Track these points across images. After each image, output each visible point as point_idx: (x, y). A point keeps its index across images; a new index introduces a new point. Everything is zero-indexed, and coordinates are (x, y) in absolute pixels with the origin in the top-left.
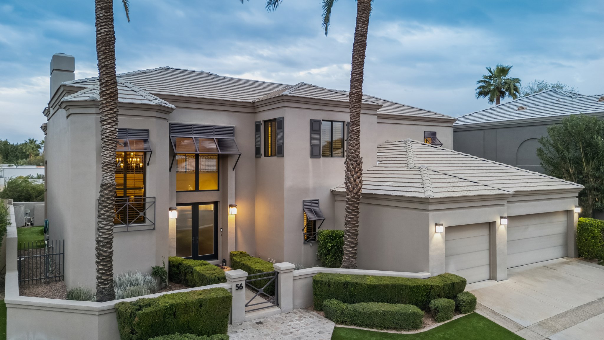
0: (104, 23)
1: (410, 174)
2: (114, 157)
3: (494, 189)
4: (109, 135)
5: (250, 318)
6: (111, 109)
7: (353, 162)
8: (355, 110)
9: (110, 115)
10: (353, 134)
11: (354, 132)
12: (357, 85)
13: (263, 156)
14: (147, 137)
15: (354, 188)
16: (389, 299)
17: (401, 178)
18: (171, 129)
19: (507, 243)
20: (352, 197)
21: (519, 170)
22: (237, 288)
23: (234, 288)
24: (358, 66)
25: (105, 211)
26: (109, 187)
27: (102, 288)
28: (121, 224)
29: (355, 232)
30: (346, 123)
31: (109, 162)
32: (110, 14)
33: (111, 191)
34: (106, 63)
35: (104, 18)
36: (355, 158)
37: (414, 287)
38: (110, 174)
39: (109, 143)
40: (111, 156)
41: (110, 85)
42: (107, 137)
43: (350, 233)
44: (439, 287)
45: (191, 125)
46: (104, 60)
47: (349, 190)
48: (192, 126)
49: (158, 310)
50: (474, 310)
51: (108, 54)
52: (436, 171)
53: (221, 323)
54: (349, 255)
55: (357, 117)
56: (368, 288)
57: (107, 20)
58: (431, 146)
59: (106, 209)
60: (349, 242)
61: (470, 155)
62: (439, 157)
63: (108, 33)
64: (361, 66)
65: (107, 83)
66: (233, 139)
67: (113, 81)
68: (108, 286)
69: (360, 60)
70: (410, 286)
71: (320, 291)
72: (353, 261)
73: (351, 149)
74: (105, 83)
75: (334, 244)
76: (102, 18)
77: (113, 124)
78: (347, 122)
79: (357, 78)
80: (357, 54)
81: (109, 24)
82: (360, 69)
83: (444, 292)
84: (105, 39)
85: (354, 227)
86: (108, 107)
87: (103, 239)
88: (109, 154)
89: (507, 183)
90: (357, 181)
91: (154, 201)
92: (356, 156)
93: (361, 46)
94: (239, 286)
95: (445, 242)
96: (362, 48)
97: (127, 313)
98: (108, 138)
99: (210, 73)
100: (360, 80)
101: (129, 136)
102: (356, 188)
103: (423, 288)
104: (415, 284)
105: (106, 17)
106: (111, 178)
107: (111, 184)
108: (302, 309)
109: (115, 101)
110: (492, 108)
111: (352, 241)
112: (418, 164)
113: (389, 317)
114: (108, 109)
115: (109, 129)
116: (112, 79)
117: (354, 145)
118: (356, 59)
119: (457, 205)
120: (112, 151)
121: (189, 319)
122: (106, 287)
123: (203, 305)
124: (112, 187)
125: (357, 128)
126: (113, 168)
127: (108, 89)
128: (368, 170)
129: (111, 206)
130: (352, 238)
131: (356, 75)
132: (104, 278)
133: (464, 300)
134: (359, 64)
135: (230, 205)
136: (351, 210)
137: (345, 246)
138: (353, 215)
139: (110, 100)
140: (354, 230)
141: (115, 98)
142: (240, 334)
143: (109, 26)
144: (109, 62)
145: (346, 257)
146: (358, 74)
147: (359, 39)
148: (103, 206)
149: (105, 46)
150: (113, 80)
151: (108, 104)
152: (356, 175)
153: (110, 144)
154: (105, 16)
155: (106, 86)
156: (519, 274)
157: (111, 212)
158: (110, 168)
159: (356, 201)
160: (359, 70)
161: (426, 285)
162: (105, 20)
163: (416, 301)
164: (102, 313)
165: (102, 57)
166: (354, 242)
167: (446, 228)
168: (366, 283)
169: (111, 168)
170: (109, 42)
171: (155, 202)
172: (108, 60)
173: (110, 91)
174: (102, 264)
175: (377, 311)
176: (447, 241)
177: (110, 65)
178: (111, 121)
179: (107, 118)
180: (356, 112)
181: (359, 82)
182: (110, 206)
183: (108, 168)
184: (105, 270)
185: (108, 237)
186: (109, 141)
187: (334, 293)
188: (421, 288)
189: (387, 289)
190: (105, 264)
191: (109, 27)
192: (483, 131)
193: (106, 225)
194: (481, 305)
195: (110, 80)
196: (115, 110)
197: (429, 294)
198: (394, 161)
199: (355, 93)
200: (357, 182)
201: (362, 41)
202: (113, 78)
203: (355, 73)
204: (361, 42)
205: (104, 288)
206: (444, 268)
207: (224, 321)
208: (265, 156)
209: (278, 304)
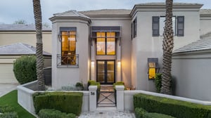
7: (167, 33)
23: (90, 94)
47: (164, 49)
54: (164, 86)
60: (164, 79)
66: (119, 32)
71: (136, 102)
91: (78, 56)
128: (192, 43)
130: (166, 77)
135: (118, 61)
136: (165, 60)
137: (162, 81)
138: (166, 63)
140: (167, 72)
152: (168, 40)
159: (169, 55)
200: (169, 45)
209: (116, 106)
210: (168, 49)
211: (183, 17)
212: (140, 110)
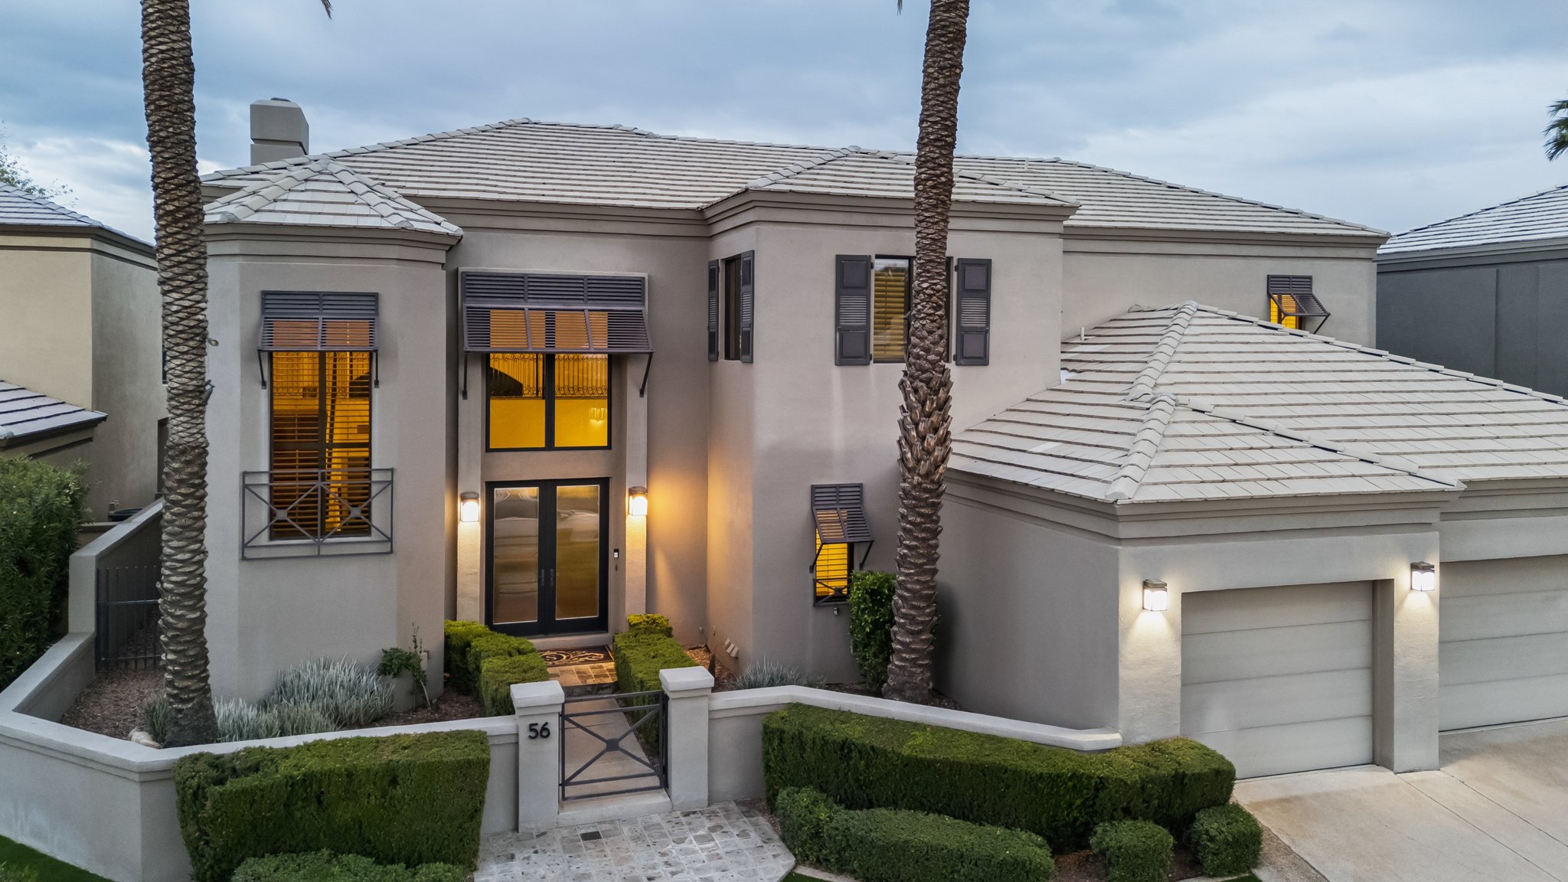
0: (156, 31)
1: (1119, 419)
2: (196, 375)
3: (1393, 472)
4: (178, 319)
5: (573, 819)
6: (179, 253)
7: (920, 384)
8: (927, 231)
9: (176, 268)
10: (922, 301)
11: (924, 294)
12: (932, 155)
13: (722, 360)
14: (373, 312)
15: (918, 461)
16: (968, 805)
17: (1089, 430)
18: (468, 286)
19: (1441, 651)
20: (914, 487)
21: (1556, 402)
22: (533, 734)
23: (524, 734)
24: (938, 100)
25: (173, 514)
26: (183, 452)
27: (175, 709)
28: (297, 535)
29: (922, 590)
30: (955, 263)
31: (181, 388)
32: (172, 5)
33: (188, 463)
34: (162, 134)
35: (158, 17)
36: (924, 371)
37: (1041, 777)
38: (186, 419)
39: (178, 340)
40: (186, 372)
41: (173, 189)
42: (173, 324)
43: (908, 590)
44: (1126, 783)
45: (523, 276)
46: (159, 125)
47: (906, 466)
48: (523, 278)
49: (266, 787)
50: (1256, 867)
51: (168, 111)
52: (1203, 412)
53: (457, 831)
54: (904, 655)
55: (932, 251)
56: (906, 765)
57: (165, 20)
58: (1260, 326)
59: (175, 509)
60: (904, 616)
61: (1387, 353)
62: (1264, 362)
63: (168, 56)
64: (946, 99)
65: (166, 185)
66: (641, 311)
67: (183, 179)
68: (190, 705)
69: (942, 81)
70: (1027, 773)
71: (778, 759)
72: (914, 673)
73: (915, 346)
74: (160, 186)
75: (880, 618)
76: (152, 18)
77: (187, 291)
78: (959, 260)
79: (932, 133)
80: (934, 62)
81: (172, 32)
82: (941, 108)
83: (1144, 801)
84: (160, 70)
85: (917, 576)
86: (171, 246)
87: (172, 586)
88: (179, 368)
89: (1476, 451)
90: (930, 439)
91: (390, 479)
92: (927, 365)
93: (946, 39)
94: (538, 728)
95: (1182, 638)
96: (949, 44)
97: (186, 789)
98: (175, 327)
99: (636, 131)
100: (942, 141)
101: (325, 311)
102: (925, 461)
103: (1070, 784)
104: (1043, 769)
105: (162, 15)
106: (190, 428)
107: (189, 446)
108: (738, 803)
109: (189, 231)
110: (1543, 194)
111: (911, 615)
112: (1172, 384)
113: (941, 864)
114: (171, 252)
115: (177, 303)
116: (177, 175)
117: (925, 333)
118: (930, 79)
119: (1233, 526)
120: (189, 361)
121: (360, 814)
122: (184, 707)
123: (402, 779)
124: (192, 453)
125: (935, 281)
126: (194, 405)
127: (169, 200)
128: (1028, 400)
129: (188, 502)
130: (913, 607)
131: (929, 126)
132: (180, 686)
133: (1213, 832)
134: (938, 92)
135: (630, 490)
136: (910, 523)
137: (895, 628)
138: (916, 538)
139: (175, 229)
140: (918, 582)
141: (189, 223)
142: (516, 867)
143: (171, 36)
144: (171, 130)
145: (897, 660)
146: (936, 123)
147: (938, 18)
148: (169, 502)
149: (160, 90)
150: (181, 177)
151: (170, 240)
152: (925, 421)
153: (182, 341)
154: (159, 11)
155: (164, 193)
156: (1497, 749)
157: (190, 518)
158: (184, 403)
159: (927, 498)
160: (939, 111)
161: (1083, 774)
162: (159, 23)
163: (1052, 822)
164: (151, 777)
165: (153, 117)
166: (920, 619)
167: (1186, 596)
168: (897, 750)
169: (188, 403)
170: (168, 79)
171: (391, 482)
172: (167, 124)
173: (173, 205)
174: (172, 648)
175: (906, 842)
176: (1186, 635)
177: (173, 136)
178: (179, 282)
179: (171, 274)
180: (929, 236)
181: (938, 147)
182: (186, 502)
183: (178, 404)
184: (181, 665)
185: (187, 580)
186: (179, 336)
187: (814, 769)
188: (1065, 783)
189: (960, 775)
190: (179, 648)
191: (169, 38)
192: (1493, 270)
193: (179, 549)
194: (1288, 851)
195: (172, 178)
196: (189, 254)
197: (1094, 804)
198: (1111, 372)
199: (927, 180)
200: (929, 444)
201: (947, 24)
202: (184, 171)
203: (928, 121)
204: (944, 26)
205: (180, 711)
206: (1179, 722)
207: (466, 826)
208: (727, 357)
209: (665, 784)
210: (924, 467)
211: (986, 264)
212: (805, 796)
